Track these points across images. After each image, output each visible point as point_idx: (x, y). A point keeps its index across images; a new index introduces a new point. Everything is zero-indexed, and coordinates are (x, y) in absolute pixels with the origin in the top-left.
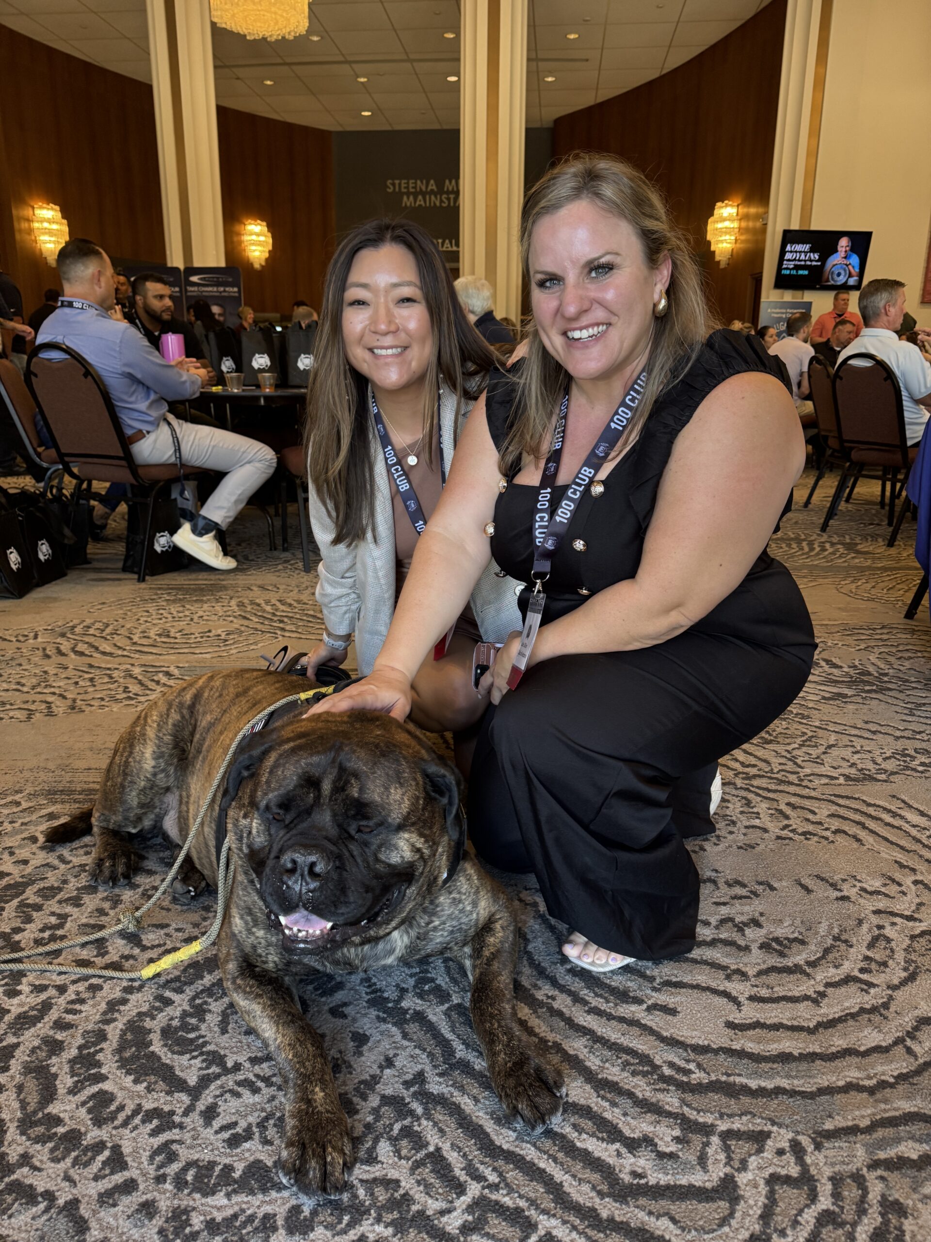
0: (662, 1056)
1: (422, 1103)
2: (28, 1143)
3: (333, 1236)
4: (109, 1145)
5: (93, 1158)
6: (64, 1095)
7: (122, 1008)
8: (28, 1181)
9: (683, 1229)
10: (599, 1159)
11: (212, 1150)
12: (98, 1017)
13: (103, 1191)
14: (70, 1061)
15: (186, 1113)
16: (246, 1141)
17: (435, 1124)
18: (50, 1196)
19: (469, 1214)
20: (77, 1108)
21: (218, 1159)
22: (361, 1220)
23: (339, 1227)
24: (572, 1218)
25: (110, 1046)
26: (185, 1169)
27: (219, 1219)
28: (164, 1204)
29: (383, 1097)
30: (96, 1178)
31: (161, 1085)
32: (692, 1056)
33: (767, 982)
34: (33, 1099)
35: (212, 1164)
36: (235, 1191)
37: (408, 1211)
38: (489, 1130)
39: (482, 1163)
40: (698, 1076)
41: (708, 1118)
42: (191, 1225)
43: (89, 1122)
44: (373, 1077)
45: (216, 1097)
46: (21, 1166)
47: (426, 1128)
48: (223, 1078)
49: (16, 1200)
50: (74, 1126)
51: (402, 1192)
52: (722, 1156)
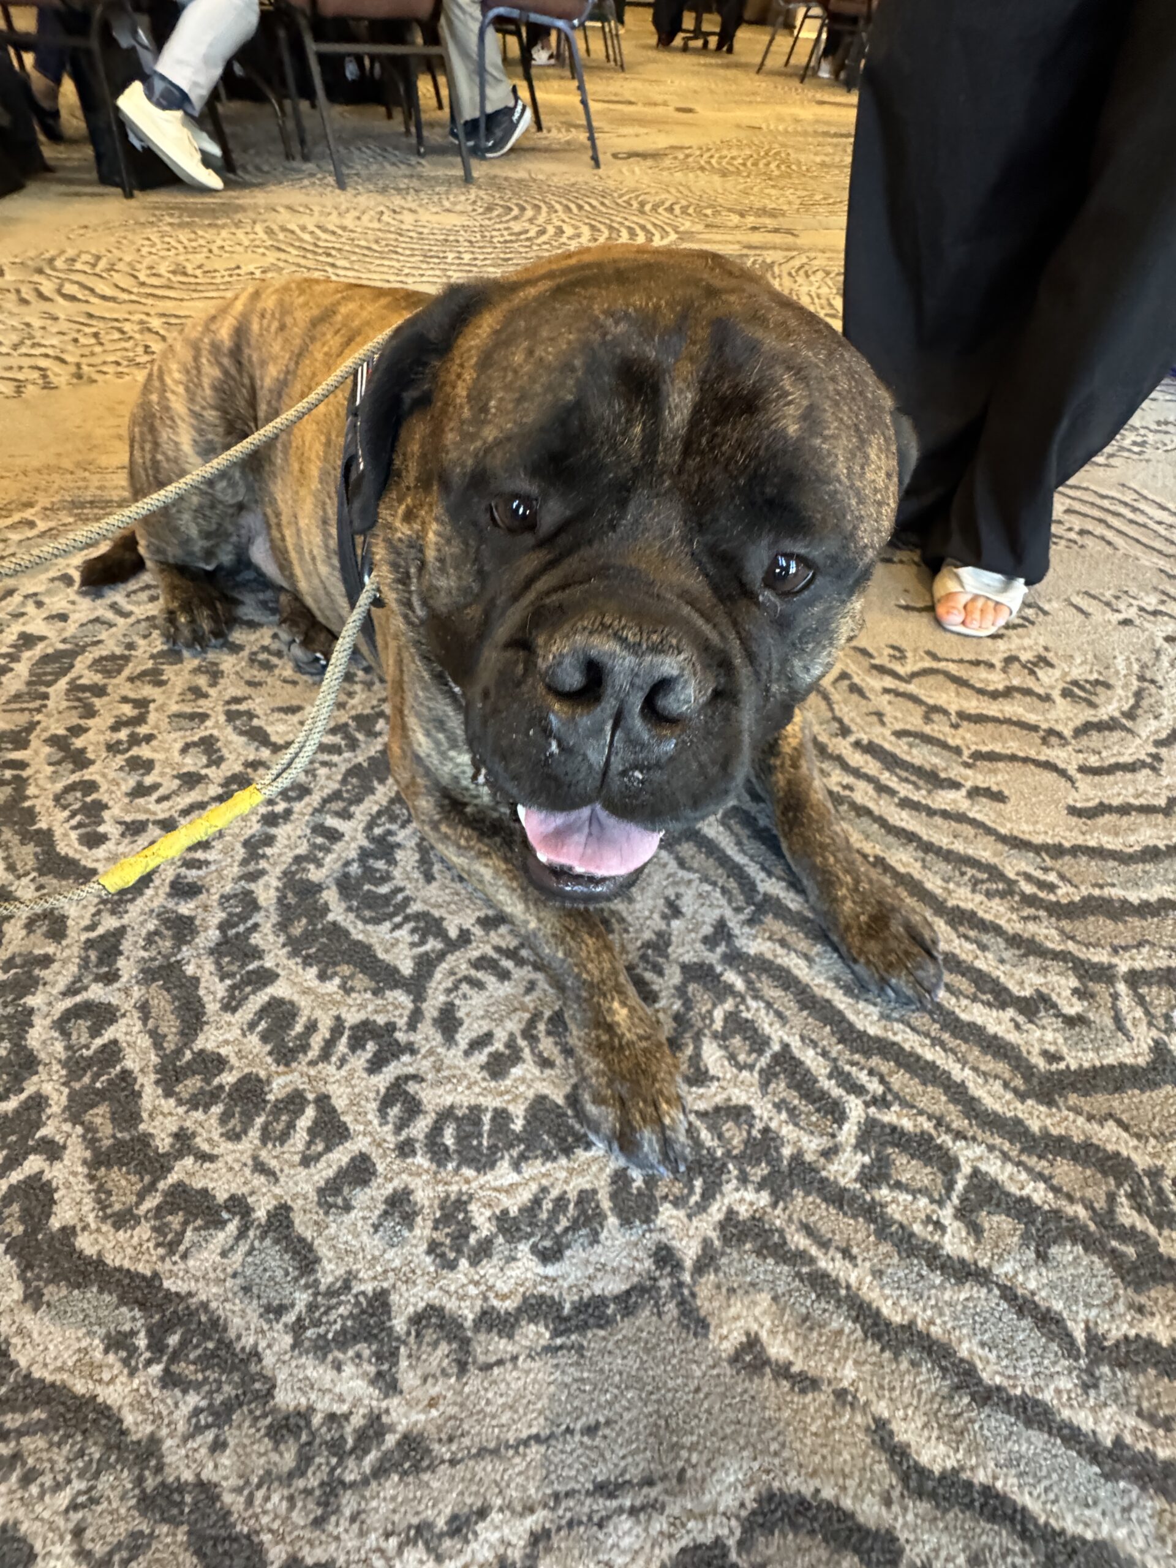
0: (1014, 865)
1: (740, 973)
2: (181, 1110)
3: (689, 1217)
4: (311, 1097)
5: (291, 1125)
6: (216, 1013)
7: (268, 851)
8: (198, 1184)
9: (1138, 1136)
10: (995, 1037)
11: (469, 1088)
12: (236, 870)
13: (322, 1183)
14: (212, 952)
15: (412, 1026)
16: (514, 1065)
17: (769, 1005)
18: (239, 1205)
19: (864, 1152)
20: (244, 1035)
21: (481, 1100)
22: (720, 1184)
23: (695, 1198)
24: (998, 1141)
25: (267, 921)
26: (436, 1130)
27: (514, 1211)
28: (424, 1195)
29: (684, 967)
30: (307, 1161)
31: (361, 981)
32: (1049, 862)
33: (1092, 745)
34: (170, 1027)
35: (476, 1111)
36: (523, 1157)
37: (780, 1158)
38: (842, 1007)
39: (853, 1064)
40: (1065, 893)
41: (1100, 956)
42: (475, 1228)
43: (269, 1060)
44: (660, 934)
45: (448, 991)
46: (179, 1155)
47: (754, 1010)
48: (450, 958)
49: (185, 1223)
50: (247, 1070)
51: (759, 1125)
52: (1139, 1013)
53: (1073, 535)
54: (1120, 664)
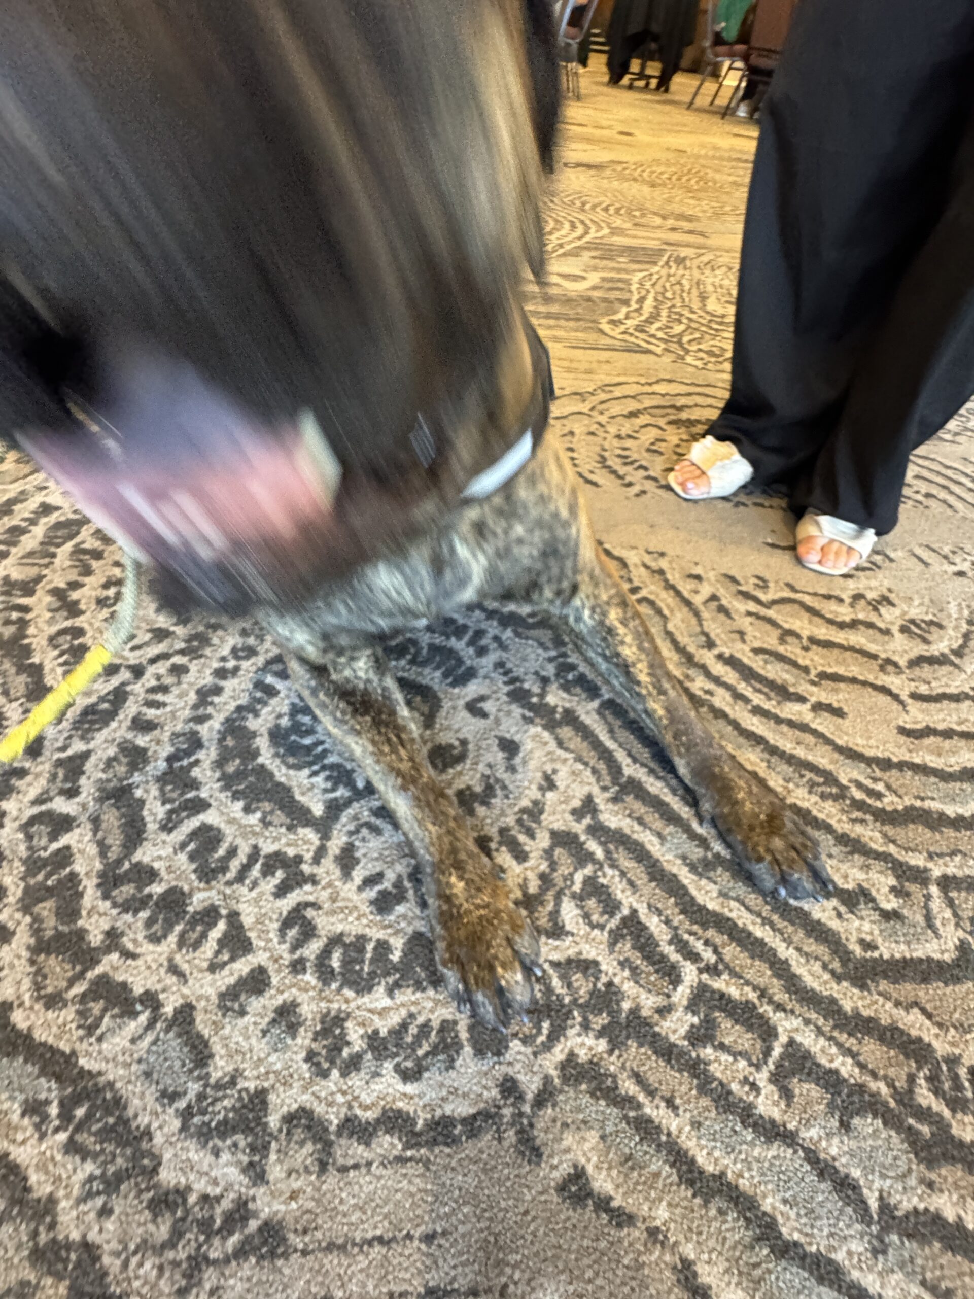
0: (847, 773)
1: (601, 843)
2: (114, 912)
3: (535, 1054)
4: (224, 912)
5: (204, 935)
6: (155, 832)
7: (216, 700)
8: (120, 977)
9: (940, 1025)
10: (819, 922)
11: (358, 919)
12: (187, 713)
13: (223, 989)
14: (158, 779)
15: (317, 860)
16: (398, 903)
17: (623, 874)
18: (151, 1000)
19: (694, 1013)
20: (175, 853)
21: (367, 931)
22: (565, 1029)
23: (542, 1039)
24: (814, 1016)
25: (208, 756)
26: (326, 952)
27: (383, 1032)
28: (309, 1009)
29: (554, 834)
30: (213, 967)
31: (279, 817)
32: (878, 773)
33: (924, 676)
34: (115, 841)
35: (362, 939)
36: (397, 985)
37: (620, 1011)
38: (686, 882)
39: (691, 933)
40: (890, 802)
41: (917, 860)
42: (348, 1043)
43: (193, 877)
44: (536, 803)
45: (351, 833)
46: (108, 950)
47: (609, 877)
48: (356, 805)
49: (105, 1010)
50: (174, 883)
51: (604, 979)
52: (948, 914)
53: (919, 497)
54: (953, 609)
